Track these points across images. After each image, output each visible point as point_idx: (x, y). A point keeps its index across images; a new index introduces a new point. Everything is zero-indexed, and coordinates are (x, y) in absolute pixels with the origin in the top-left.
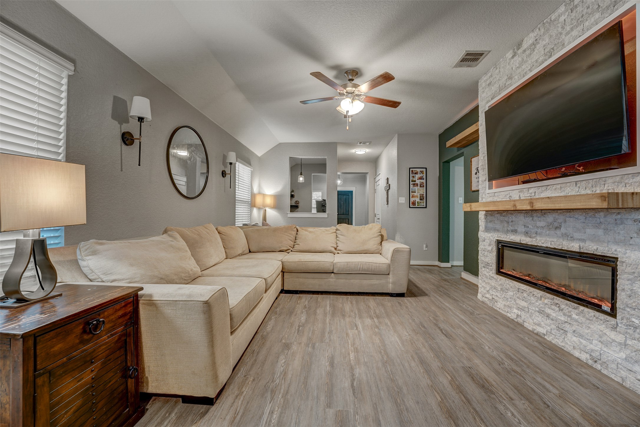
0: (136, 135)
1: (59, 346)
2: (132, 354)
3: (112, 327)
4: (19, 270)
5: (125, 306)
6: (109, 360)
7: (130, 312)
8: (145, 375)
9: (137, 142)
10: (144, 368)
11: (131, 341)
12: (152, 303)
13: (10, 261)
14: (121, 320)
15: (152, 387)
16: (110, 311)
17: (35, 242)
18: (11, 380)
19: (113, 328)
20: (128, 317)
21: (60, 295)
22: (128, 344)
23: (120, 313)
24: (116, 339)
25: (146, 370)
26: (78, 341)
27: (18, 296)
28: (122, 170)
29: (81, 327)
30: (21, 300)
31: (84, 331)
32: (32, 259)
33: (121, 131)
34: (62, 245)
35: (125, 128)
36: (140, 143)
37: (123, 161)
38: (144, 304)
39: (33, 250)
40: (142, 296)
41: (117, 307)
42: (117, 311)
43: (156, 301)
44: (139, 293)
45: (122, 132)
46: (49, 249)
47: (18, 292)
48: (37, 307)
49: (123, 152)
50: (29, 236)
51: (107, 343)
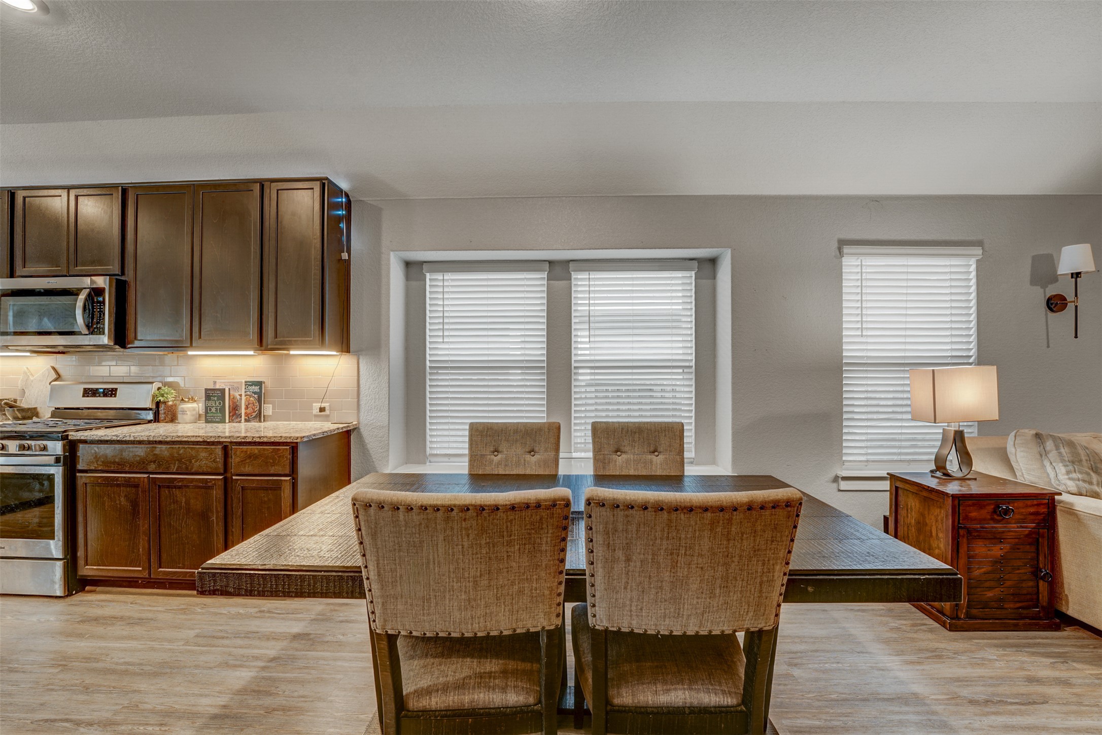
0: (1070, 297)
1: (975, 513)
2: (1045, 557)
3: (1022, 519)
4: (946, 452)
5: (1038, 505)
6: (1018, 549)
7: (1043, 513)
8: (1064, 592)
9: (1071, 307)
10: (1063, 584)
11: (1044, 542)
12: (1071, 512)
13: (939, 443)
14: (1032, 517)
15: (1074, 609)
16: (1020, 504)
17: (956, 432)
18: (944, 524)
19: (1024, 521)
20: (1041, 517)
21: (975, 479)
22: (1040, 544)
23: (1032, 510)
24: (1027, 532)
25: (1066, 586)
26: (989, 517)
27: (945, 471)
28: (1048, 347)
29: (992, 507)
30: (946, 474)
31: (994, 512)
32: (954, 445)
33: (1045, 296)
34: (976, 435)
35: (1052, 290)
36: (1076, 307)
37: (1049, 334)
38: (1061, 510)
39: (955, 439)
40: (1060, 502)
41: (1029, 503)
42: (1027, 506)
43: (1078, 512)
44: (1057, 497)
45: (1047, 298)
46: (968, 437)
47: (945, 468)
48: (956, 482)
49: (1049, 323)
50: (951, 427)
51: (1015, 532)
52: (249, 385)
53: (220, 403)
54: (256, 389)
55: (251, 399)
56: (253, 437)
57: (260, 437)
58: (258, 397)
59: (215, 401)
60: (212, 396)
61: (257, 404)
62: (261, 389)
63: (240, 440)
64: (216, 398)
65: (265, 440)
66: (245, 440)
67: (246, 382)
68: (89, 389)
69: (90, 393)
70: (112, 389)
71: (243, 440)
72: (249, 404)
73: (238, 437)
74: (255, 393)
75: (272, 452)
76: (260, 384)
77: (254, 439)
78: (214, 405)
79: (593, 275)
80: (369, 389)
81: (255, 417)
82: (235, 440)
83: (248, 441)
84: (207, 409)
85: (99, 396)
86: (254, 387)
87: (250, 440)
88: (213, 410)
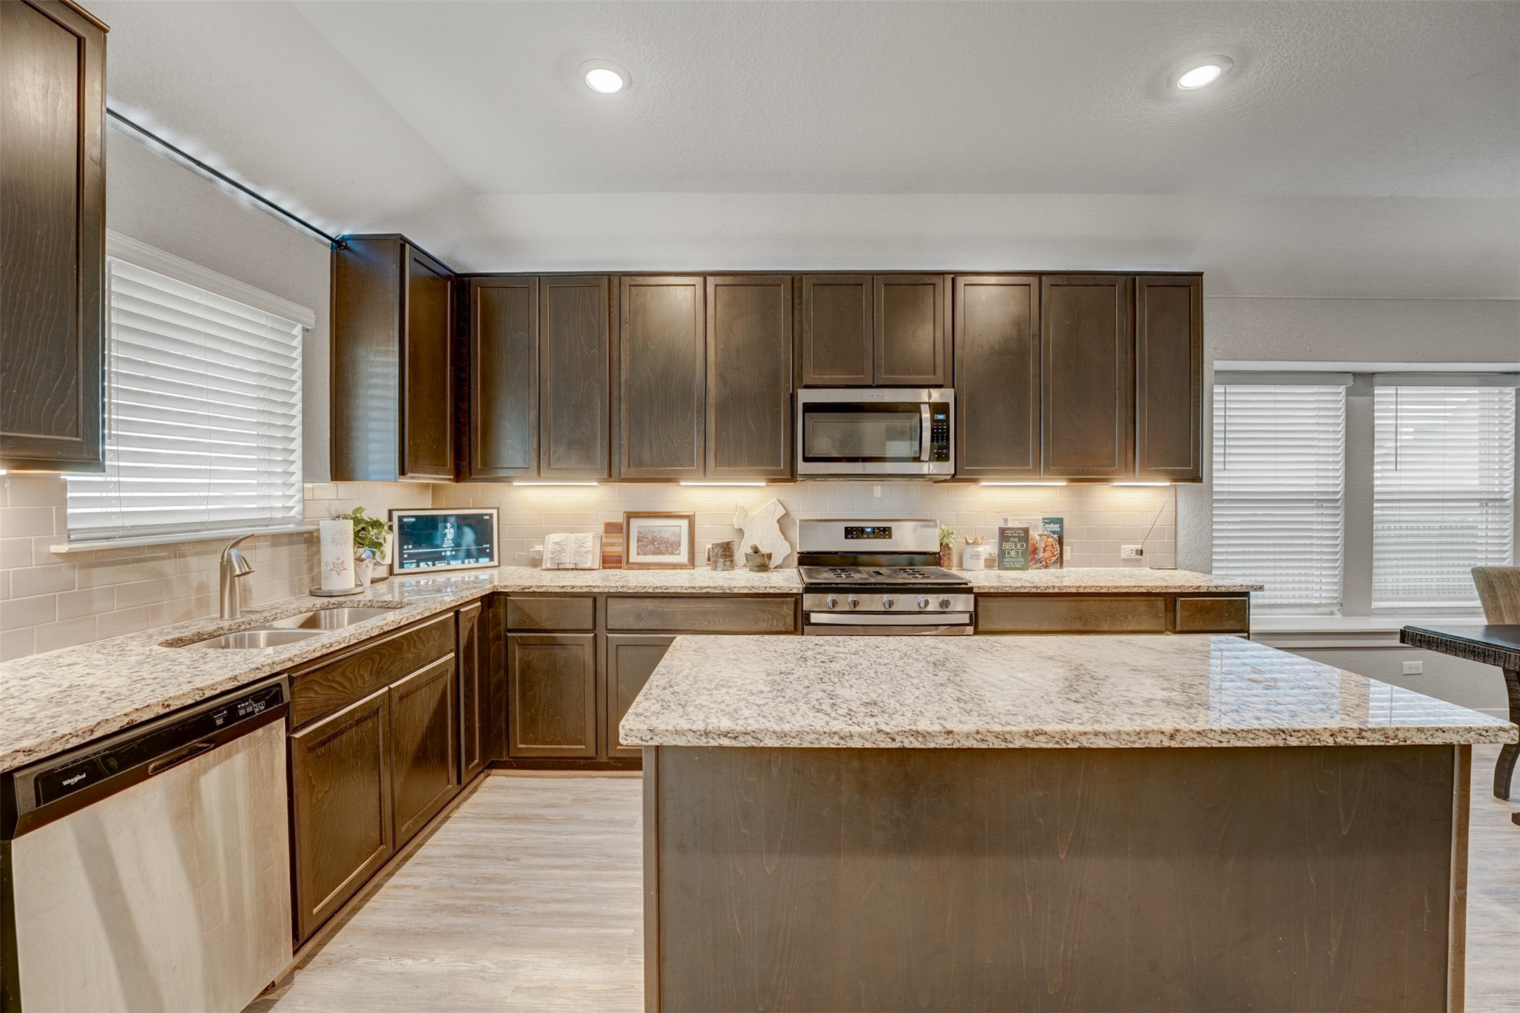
52: (1046, 523)
53: (1022, 546)
54: (1056, 527)
55: (1049, 540)
56: (1209, 587)
57: (1216, 587)
58: (1059, 537)
59: (1016, 543)
60: (1011, 537)
61: (1058, 546)
62: (1061, 527)
63: (1193, 591)
64: (1016, 540)
65: (1223, 590)
66: (1199, 591)
67: (1043, 519)
68: (852, 528)
69: (850, 533)
70: (884, 528)
71: (1196, 591)
72: (1046, 546)
73: (1191, 587)
74: (1054, 533)
75: (1228, 604)
76: (1060, 521)
77: (1210, 589)
78: (1013, 547)
79: (1403, 390)
80: (1188, 527)
81: (1055, 562)
82: (1186, 591)
83: (1201, 591)
84: (1002, 554)
85: (868, 538)
86: (1052, 525)
87: (1205, 591)
88: (1013, 553)
